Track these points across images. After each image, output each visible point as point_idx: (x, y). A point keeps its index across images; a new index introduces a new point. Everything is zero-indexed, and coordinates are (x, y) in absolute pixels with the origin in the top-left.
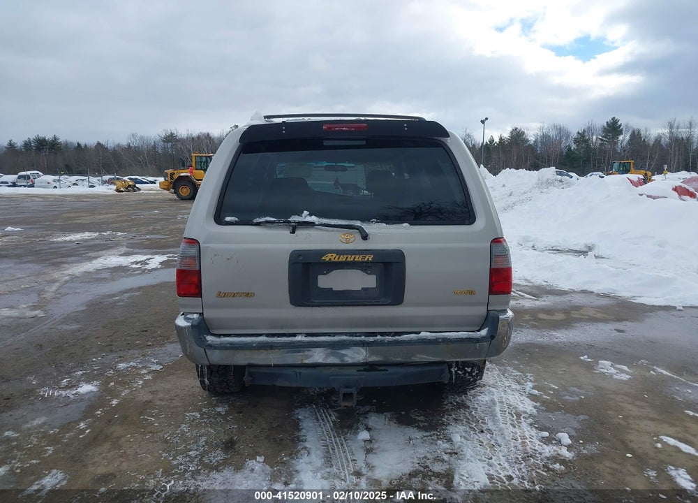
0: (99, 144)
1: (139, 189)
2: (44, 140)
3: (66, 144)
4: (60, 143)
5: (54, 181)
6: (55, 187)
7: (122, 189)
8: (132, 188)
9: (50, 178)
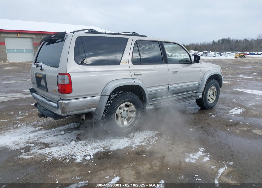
0: (245, 40)
1: (245, 57)
2: (225, 39)
3: (233, 40)
4: (230, 40)
5: (214, 54)
6: (214, 56)
7: (238, 57)
8: (241, 57)
9: (213, 53)
